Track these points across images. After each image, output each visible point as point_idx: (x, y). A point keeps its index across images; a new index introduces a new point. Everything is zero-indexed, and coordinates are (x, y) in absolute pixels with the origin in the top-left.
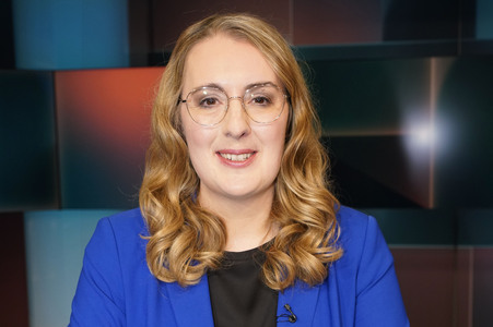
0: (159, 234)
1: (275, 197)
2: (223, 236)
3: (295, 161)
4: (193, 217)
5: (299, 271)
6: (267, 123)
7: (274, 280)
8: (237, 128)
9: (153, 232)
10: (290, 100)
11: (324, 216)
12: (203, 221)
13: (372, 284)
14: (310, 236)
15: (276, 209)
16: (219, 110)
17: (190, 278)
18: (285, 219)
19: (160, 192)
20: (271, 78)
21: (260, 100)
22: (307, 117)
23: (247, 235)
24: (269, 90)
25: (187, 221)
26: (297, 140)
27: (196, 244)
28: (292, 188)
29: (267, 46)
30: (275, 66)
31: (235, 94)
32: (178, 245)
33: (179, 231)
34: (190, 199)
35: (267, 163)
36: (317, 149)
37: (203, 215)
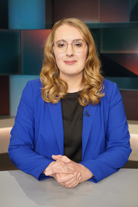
0: (46, 87)
1: (83, 77)
2: (67, 88)
3: (90, 64)
4: (57, 81)
5: (90, 100)
6: (80, 53)
7: (82, 103)
8: (70, 54)
9: (44, 87)
10: (88, 44)
11: (99, 83)
12: (60, 83)
13: (115, 105)
14: (94, 89)
15: (83, 80)
16: (65, 48)
17: (55, 101)
18: (86, 83)
19: (46, 74)
20: (81, 38)
21: (78, 45)
22: (93, 50)
23: (74, 87)
24: (81, 41)
25: (55, 83)
26: (90, 57)
27: (58, 90)
28: (89, 73)
29: (80, 28)
30: (83, 34)
31: (70, 43)
32: (52, 91)
33: (53, 86)
34: (57, 75)
35: (80, 65)
36: (97, 60)
37: (60, 81)
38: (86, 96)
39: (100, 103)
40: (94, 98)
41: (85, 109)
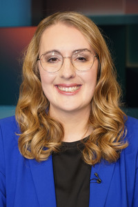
0: (26, 133)
1: (91, 112)
3: (102, 92)
4: (45, 122)
5: (102, 154)
6: (86, 71)
7: (89, 159)
8: (67, 75)
9: (22, 132)
10: (98, 57)
11: (117, 124)
12: (51, 125)
14: (110, 135)
15: (91, 119)
16: (58, 64)
17: (43, 157)
18: (96, 125)
19: (26, 109)
20: (87, 46)
21: (81, 59)
22: (108, 67)
23: (75, 133)
24: (86, 53)
25: (42, 124)
26: (103, 80)
27: (47, 137)
28: (100, 107)
29: (84, 29)
30: (89, 40)
31: (67, 55)
32: (36, 138)
33: (38, 130)
34: (44, 112)
35: (86, 93)
36: (115, 84)
37: (51, 121)
38: (96, 148)
39: (119, 160)
40: (109, 151)
41: (94, 171)
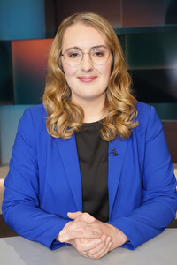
0: (52, 115)
1: (106, 98)
2: (83, 116)
3: (115, 81)
4: (68, 107)
5: (118, 133)
6: (102, 64)
8: (87, 68)
9: (50, 115)
10: (112, 52)
11: (129, 107)
12: (73, 109)
14: (123, 116)
15: (107, 104)
16: (79, 59)
17: (67, 136)
18: (111, 108)
19: (52, 97)
20: (103, 43)
21: (98, 54)
23: (93, 115)
24: (102, 49)
25: (65, 109)
26: (116, 71)
27: (69, 119)
28: (114, 94)
29: (101, 28)
30: (105, 37)
31: (86, 51)
32: (61, 120)
33: (62, 113)
34: (67, 99)
35: (102, 82)
36: (126, 75)
37: (73, 106)
38: (112, 127)
39: (131, 136)
40: (123, 129)
41: (111, 146)
